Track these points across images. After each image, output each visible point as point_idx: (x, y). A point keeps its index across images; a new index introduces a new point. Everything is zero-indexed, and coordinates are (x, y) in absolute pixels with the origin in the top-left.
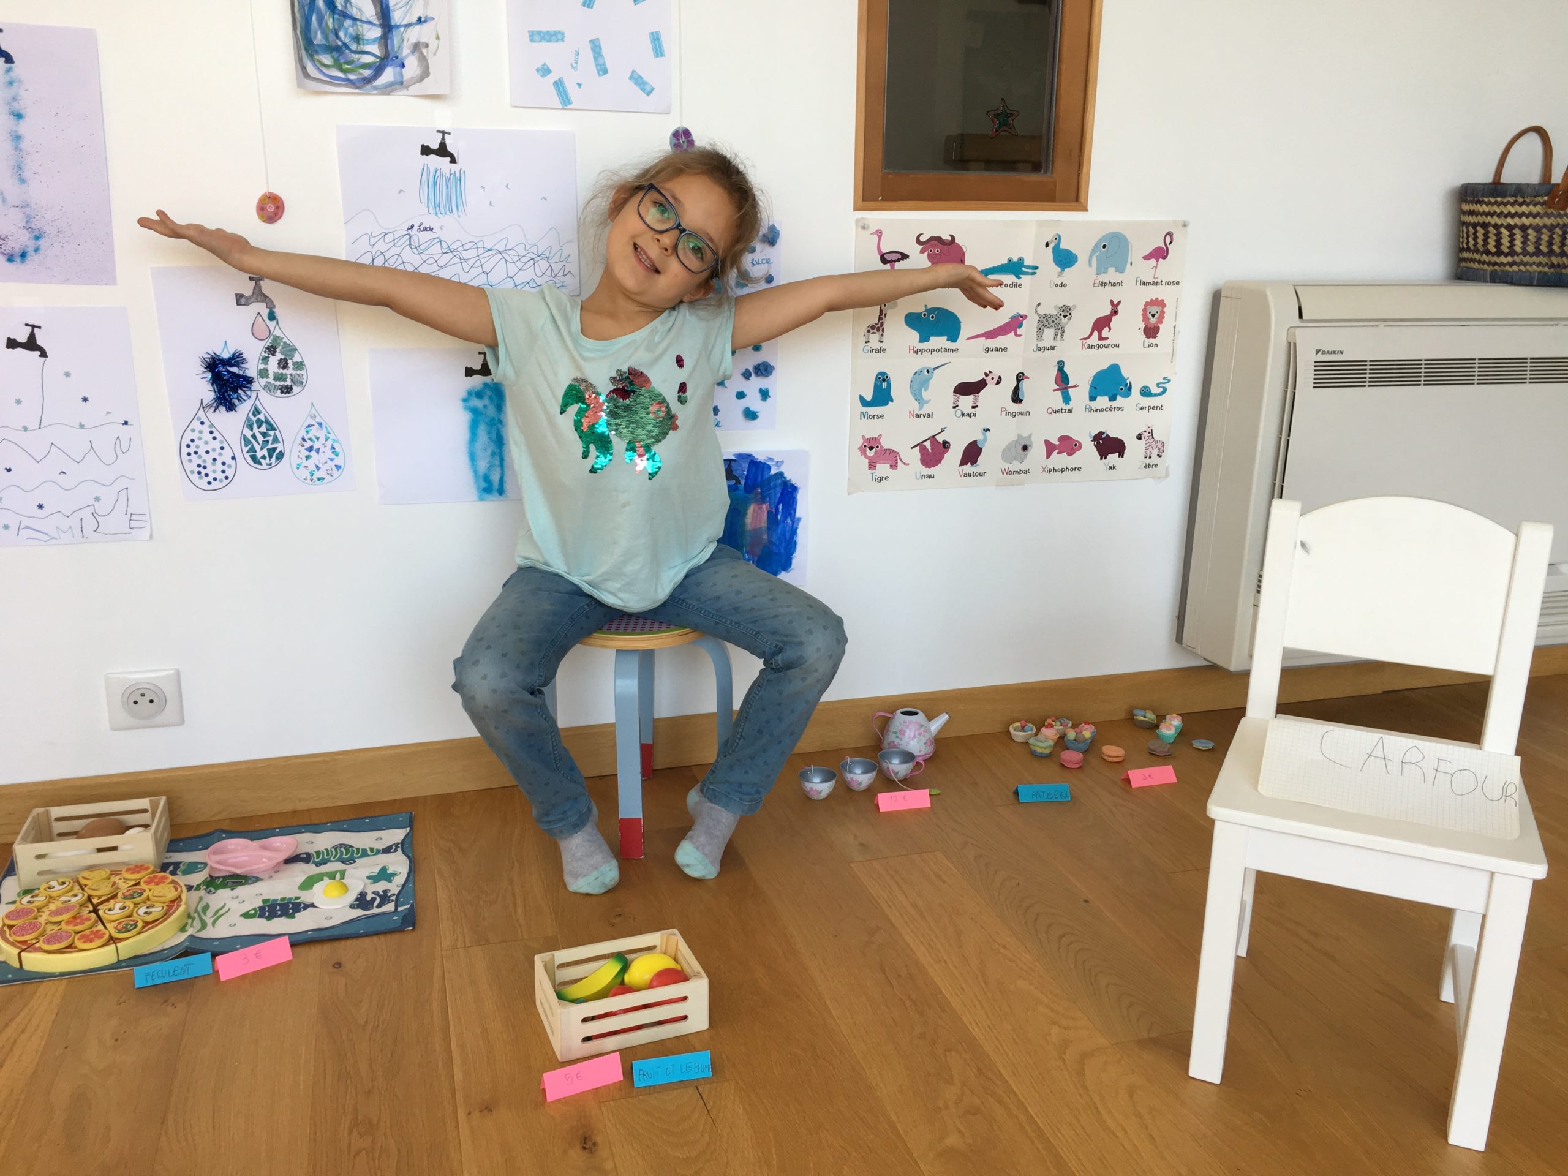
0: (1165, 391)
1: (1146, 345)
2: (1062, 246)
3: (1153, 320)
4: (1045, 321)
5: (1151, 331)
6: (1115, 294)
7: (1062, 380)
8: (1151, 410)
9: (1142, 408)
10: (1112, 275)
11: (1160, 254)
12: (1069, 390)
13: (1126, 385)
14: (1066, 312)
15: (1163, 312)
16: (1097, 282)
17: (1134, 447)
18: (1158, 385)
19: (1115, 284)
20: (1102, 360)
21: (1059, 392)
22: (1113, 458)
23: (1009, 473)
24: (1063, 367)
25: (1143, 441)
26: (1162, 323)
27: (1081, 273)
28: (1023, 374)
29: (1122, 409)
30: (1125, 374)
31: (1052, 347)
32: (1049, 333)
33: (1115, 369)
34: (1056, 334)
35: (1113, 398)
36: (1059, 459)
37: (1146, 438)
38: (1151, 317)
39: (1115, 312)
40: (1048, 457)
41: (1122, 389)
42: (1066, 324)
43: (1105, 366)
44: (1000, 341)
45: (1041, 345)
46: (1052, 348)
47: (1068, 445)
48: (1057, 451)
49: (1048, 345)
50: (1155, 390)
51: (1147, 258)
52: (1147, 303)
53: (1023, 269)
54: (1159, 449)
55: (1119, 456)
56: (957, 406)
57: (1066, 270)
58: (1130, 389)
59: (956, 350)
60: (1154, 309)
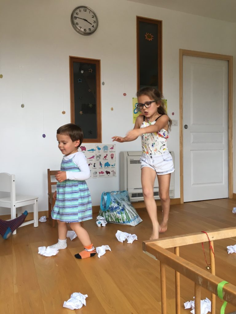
2: (99, 147)
4: (97, 157)
5: (112, 158)
6: (107, 153)
7: (101, 164)
10: (106, 151)
11: (112, 148)
14: (100, 155)
15: (113, 155)
17: (111, 173)
18: (114, 165)
20: (106, 161)
22: (109, 174)
24: (101, 162)
27: (102, 151)
30: (109, 163)
32: (98, 158)
33: (108, 163)
35: (108, 166)
36: (101, 174)
37: (113, 172)
39: (107, 155)
42: (100, 157)
43: (106, 162)
44: (91, 159)
47: (102, 173)
51: (110, 149)
54: (115, 173)
57: (100, 150)
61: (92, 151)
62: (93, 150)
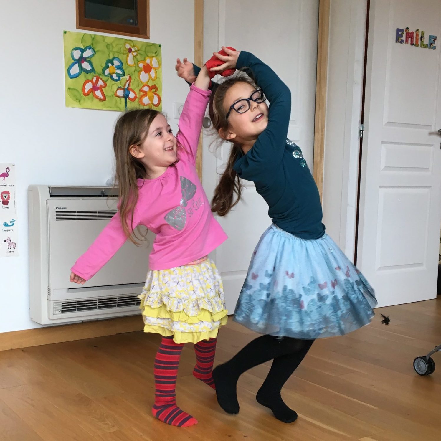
0: (13, 224)
1: (4, 207)
3: (6, 199)
5: (5, 203)
8: (9, 231)
9: (5, 231)
15: (9, 196)
18: (10, 222)
25: (7, 243)
26: (9, 200)
38: (4, 197)
50: (9, 224)
51: (1, 176)
54: (14, 246)
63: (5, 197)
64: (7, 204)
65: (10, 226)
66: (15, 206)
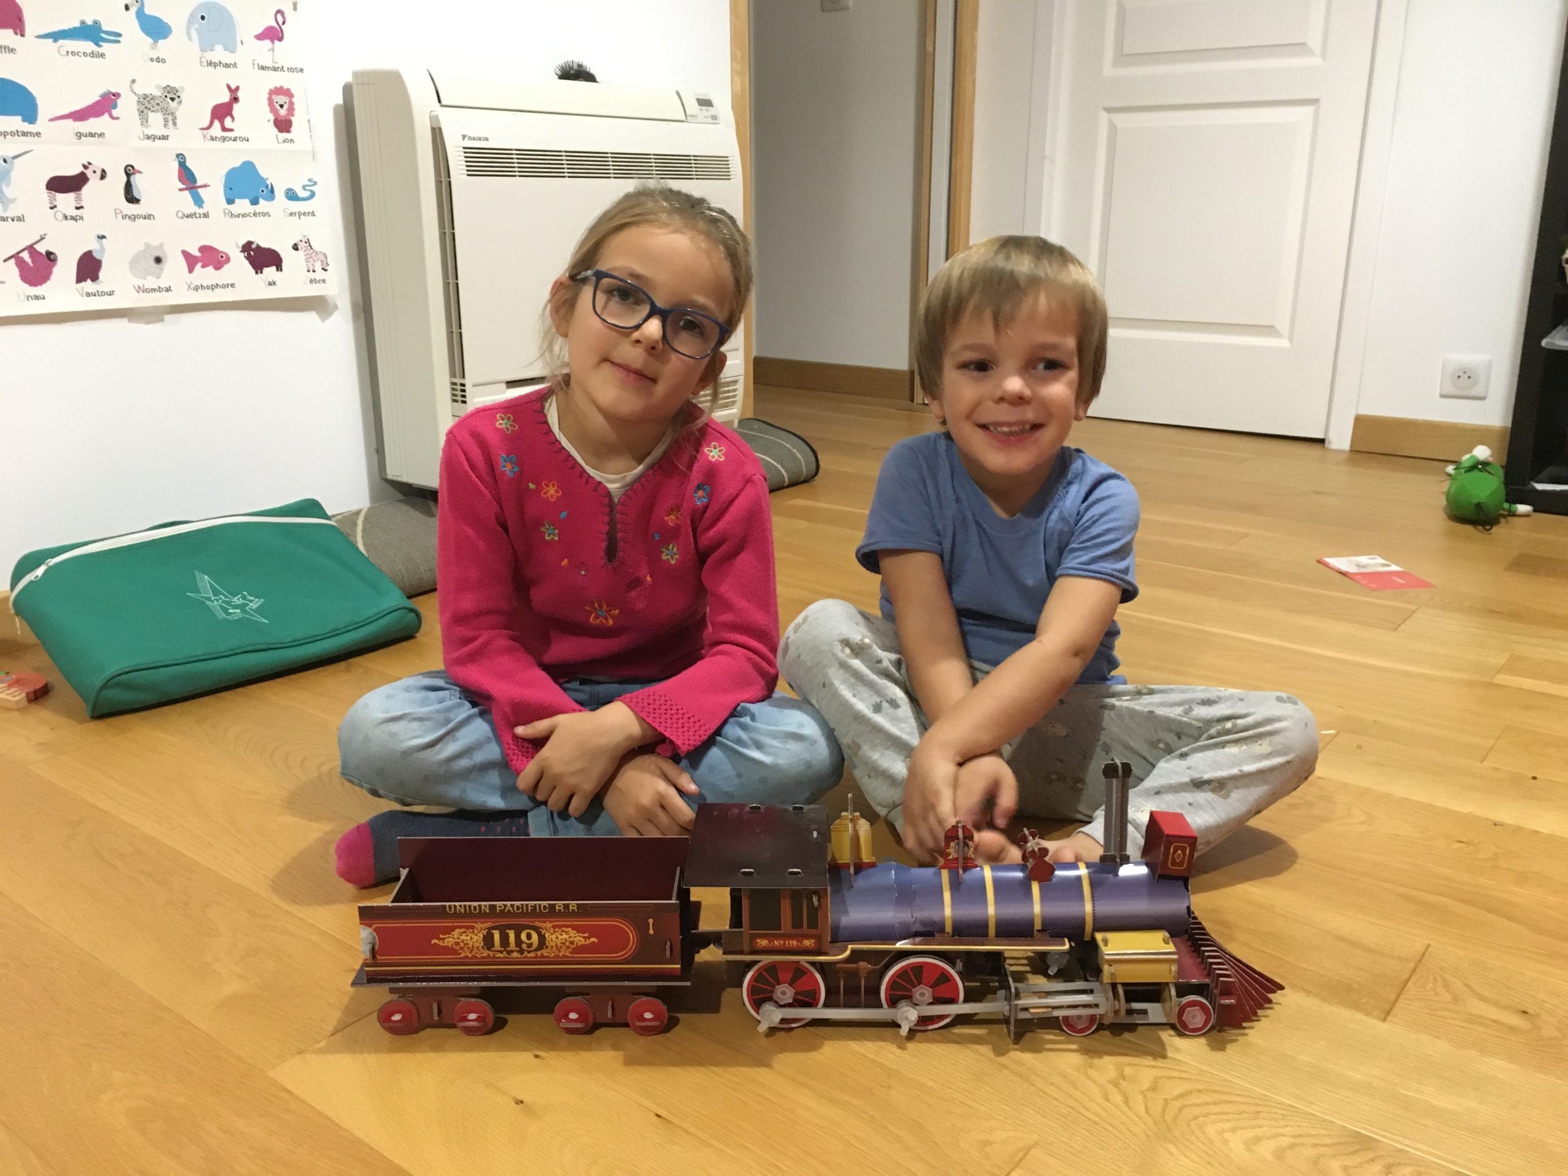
0: (313, 195)
1: (281, 140)
2: (150, 11)
3: (283, 112)
4: (146, 104)
5: (283, 125)
6: (232, 77)
7: (187, 177)
8: (302, 217)
9: (291, 214)
10: (219, 54)
12: (200, 190)
13: (267, 187)
14: (172, 94)
15: (291, 104)
16: (204, 60)
17: (292, 259)
18: (304, 187)
19: (227, 66)
20: (231, 156)
21: (187, 193)
22: (270, 272)
23: (146, 291)
24: (185, 160)
25: (300, 254)
26: (293, 115)
27: (180, 48)
28: (132, 167)
29: (266, 214)
30: (263, 172)
31: (164, 136)
32: (155, 118)
33: (248, 168)
34: (166, 121)
35: (255, 202)
36: (205, 273)
37: (304, 249)
38: (279, 108)
39: (236, 99)
40: (191, 270)
41: (263, 191)
42: (177, 108)
43: (237, 164)
44: (93, 125)
45: (149, 132)
46: (165, 138)
47: (212, 257)
48: (199, 265)
49: (159, 133)
50: (302, 194)
51: (259, 37)
52: (271, 90)
53: (103, 35)
54: (322, 261)
55: (277, 270)
56: (55, 207)
57: (160, 41)
58: (272, 191)
59: (38, 134)
60: (281, 99)
61: (88, 46)
62: (91, 32)
63: (282, 106)
64: (288, 131)
65: (304, 199)
66: (311, 136)
